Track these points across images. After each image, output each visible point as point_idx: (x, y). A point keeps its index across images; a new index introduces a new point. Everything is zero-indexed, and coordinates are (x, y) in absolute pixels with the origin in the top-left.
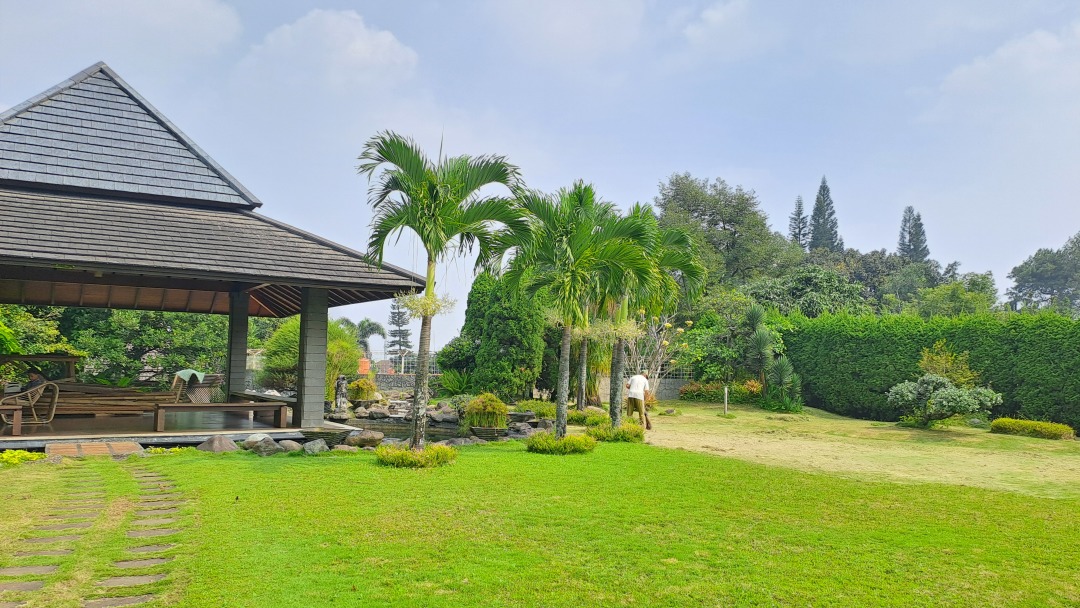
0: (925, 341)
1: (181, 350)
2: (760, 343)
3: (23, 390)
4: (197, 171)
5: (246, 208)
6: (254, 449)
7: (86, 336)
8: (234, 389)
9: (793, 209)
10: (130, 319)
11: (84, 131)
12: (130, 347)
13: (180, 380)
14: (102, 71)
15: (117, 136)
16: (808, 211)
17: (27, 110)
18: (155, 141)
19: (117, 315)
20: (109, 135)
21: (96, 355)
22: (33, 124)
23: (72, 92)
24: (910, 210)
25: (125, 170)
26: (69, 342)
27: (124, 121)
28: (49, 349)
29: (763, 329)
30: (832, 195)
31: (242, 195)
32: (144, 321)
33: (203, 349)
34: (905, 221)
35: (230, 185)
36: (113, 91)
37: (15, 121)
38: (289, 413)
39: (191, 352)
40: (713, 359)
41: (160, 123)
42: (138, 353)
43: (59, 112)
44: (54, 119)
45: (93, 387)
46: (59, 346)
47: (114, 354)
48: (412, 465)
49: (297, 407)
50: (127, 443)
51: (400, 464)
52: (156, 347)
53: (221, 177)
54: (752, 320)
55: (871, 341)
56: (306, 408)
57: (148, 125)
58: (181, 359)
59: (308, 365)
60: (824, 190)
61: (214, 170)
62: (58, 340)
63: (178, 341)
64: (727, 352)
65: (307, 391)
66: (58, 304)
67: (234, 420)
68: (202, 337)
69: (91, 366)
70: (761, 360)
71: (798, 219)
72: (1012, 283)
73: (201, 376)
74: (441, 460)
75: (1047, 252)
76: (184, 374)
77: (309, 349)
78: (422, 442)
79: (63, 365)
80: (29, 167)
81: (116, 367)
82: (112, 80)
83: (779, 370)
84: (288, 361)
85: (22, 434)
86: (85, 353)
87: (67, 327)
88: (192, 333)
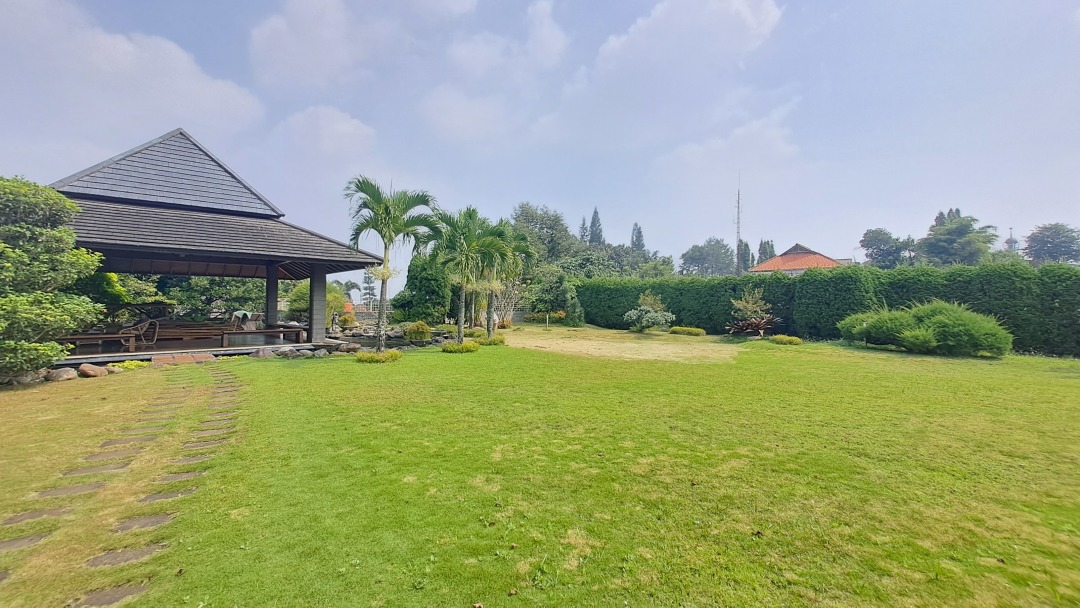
0: (642, 290)
1: (237, 299)
2: (565, 292)
3: (135, 325)
4: (244, 195)
5: (275, 217)
6: (284, 355)
7: (175, 291)
8: (270, 322)
9: (582, 222)
10: (204, 281)
11: (170, 170)
12: (204, 298)
13: (236, 317)
14: (181, 134)
15: (192, 173)
16: (588, 224)
17: (131, 156)
18: (216, 177)
19: (194, 280)
20: (187, 172)
21: (181, 303)
22: (136, 164)
23: (162, 145)
24: (636, 225)
25: (198, 193)
26: (164, 295)
27: (197, 164)
28: (151, 300)
29: (566, 284)
30: (600, 216)
31: (273, 210)
32: (212, 282)
33: (250, 299)
34: (634, 230)
35: (266, 204)
36: (188, 146)
37: (124, 162)
38: (305, 334)
39: (243, 300)
40: (541, 300)
41: (220, 166)
42: (209, 301)
43: (154, 157)
44: (150, 162)
45: (181, 322)
46: (157, 298)
47: (193, 302)
48: (377, 361)
49: (309, 332)
50: (206, 354)
51: (372, 361)
52: (220, 297)
53: (259, 199)
54: (561, 280)
55: (617, 290)
56: (314, 331)
57: (213, 167)
58: (237, 305)
59: (315, 307)
60: (596, 213)
61: (255, 195)
62: (156, 294)
63: (234, 294)
64: (547, 297)
65: (314, 322)
66: (155, 274)
67: (271, 339)
68: (249, 292)
69: (180, 310)
70: (565, 301)
71: (583, 227)
72: (682, 261)
73: (249, 315)
74: (394, 359)
75: (697, 246)
76: (239, 314)
77: (315, 298)
78: (383, 349)
79: (160, 309)
80: (134, 190)
81: (195, 310)
82: (188, 139)
83: (574, 306)
84: (303, 305)
85: (136, 351)
86: (175, 302)
87: (162, 286)
88: (243, 289)
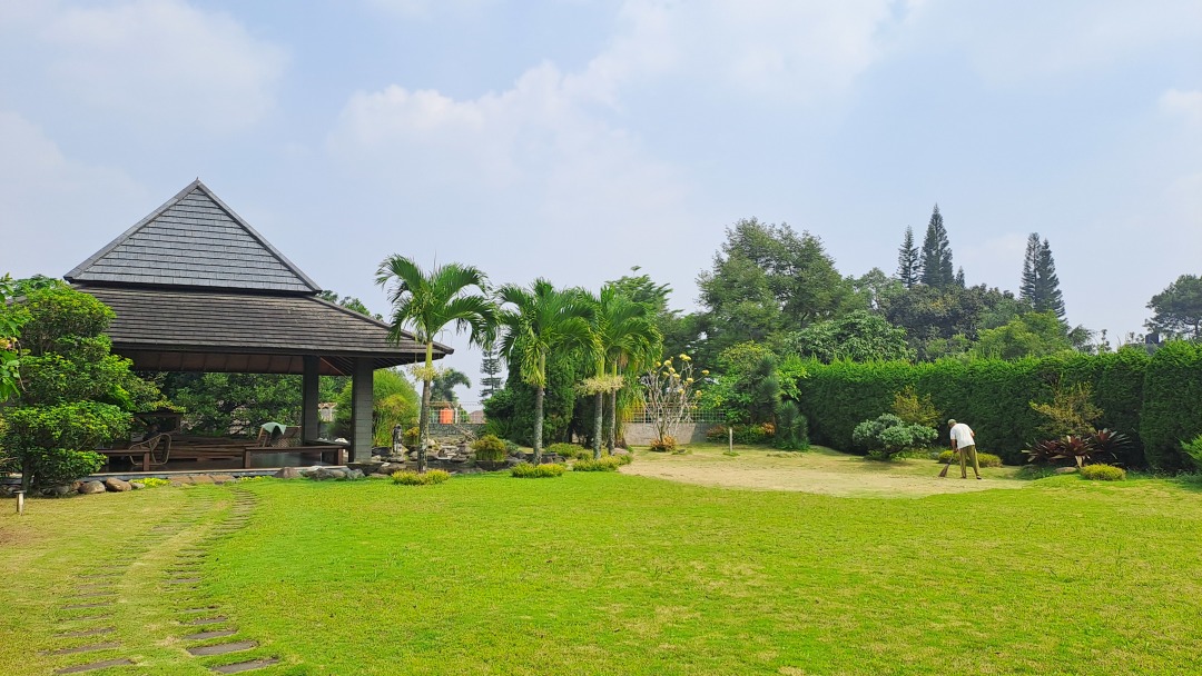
1: (268, 405)
2: (768, 389)
3: (145, 439)
4: (272, 266)
5: (310, 294)
6: (312, 477)
7: (183, 394)
8: (309, 438)
10: (222, 379)
11: (186, 240)
12: (221, 403)
13: (265, 431)
14: (198, 188)
15: (210, 242)
17: (145, 226)
18: (239, 244)
19: (208, 376)
20: (206, 241)
21: (191, 410)
22: (150, 237)
23: (177, 208)
25: (218, 269)
26: (168, 399)
27: (216, 229)
28: (155, 405)
31: (307, 284)
32: (231, 381)
33: (285, 404)
35: (298, 277)
36: (207, 204)
37: (137, 236)
38: (346, 454)
39: (273, 407)
40: (734, 404)
41: (244, 228)
42: (229, 407)
43: (168, 226)
44: (164, 232)
45: (191, 438)
46: (161, 403)
47: (207, 409)
49: (351, 449)
50: (225, 475)
51: (408, 482)
52: (244, 403)
53: (290, 270)
56: (357, 449)
57: (234, 231)
58: (265, 413)
59: (358, 416)
61: (285, 265)
62: (160, 398)
63: (261, 396)
64: (745, 398)
65: (357, 436)
66: (163, 371)
67: (307, 460)
68: (283, 392)
69: (188, 422)
70: (770, 404)
73: (283, 428)
74: (437, 481)
76: (269, 427)
77: (358, 403)
78: (424, 469)
79: (167, 420)
80: (149, 272)
81: (209, 421)
82: (206, 195)
83: (787, 413)
84: (347, 414)
85: (150, 470)
86: (183, 409)
87: (167, 389)
88: (273, 388)
